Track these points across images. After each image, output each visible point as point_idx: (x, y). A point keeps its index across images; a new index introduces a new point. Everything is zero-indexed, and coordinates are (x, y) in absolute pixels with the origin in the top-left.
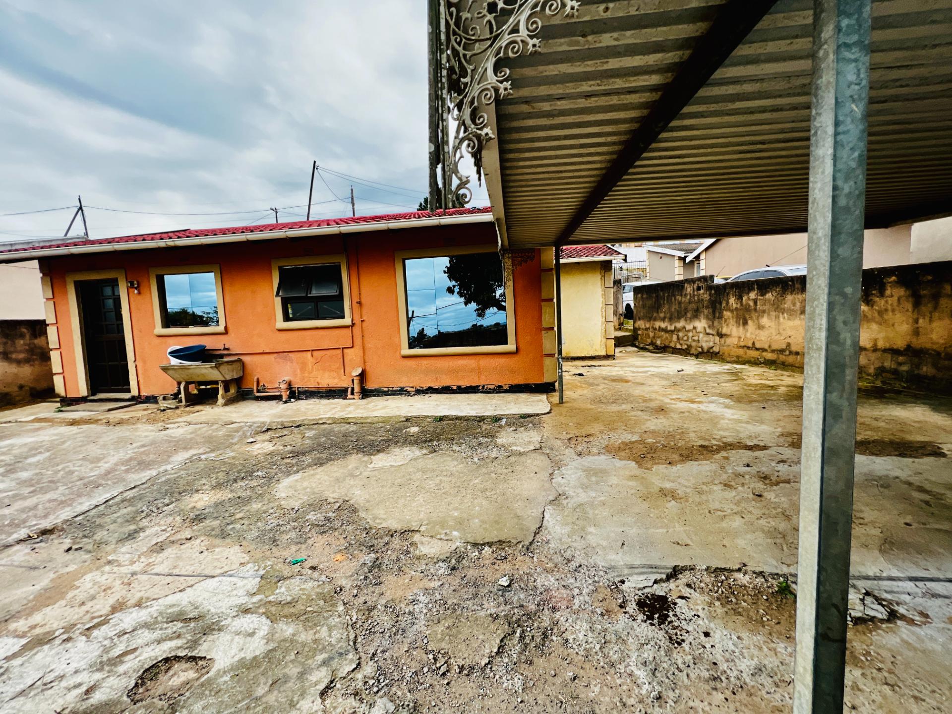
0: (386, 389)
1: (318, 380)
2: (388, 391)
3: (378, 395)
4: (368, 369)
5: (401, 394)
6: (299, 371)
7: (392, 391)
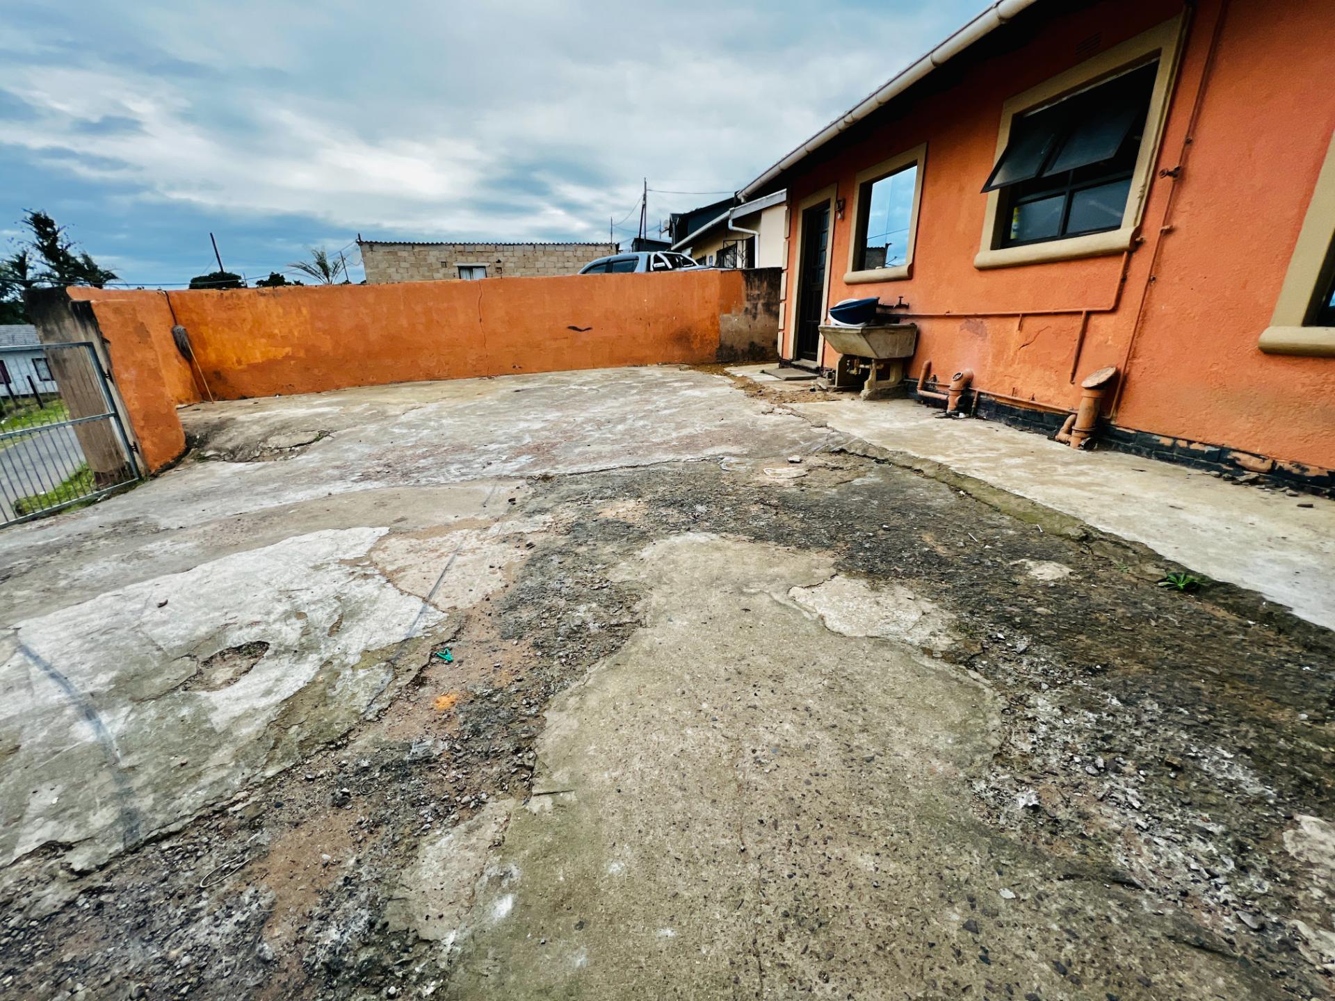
0: (1167, 442)
1: (1018, 384)
2: (1172, 448)
3: (1138, 452)
4: (1135, 375)
5: (1208, 468)
6: (990, 358)
7: (1186, 451)
